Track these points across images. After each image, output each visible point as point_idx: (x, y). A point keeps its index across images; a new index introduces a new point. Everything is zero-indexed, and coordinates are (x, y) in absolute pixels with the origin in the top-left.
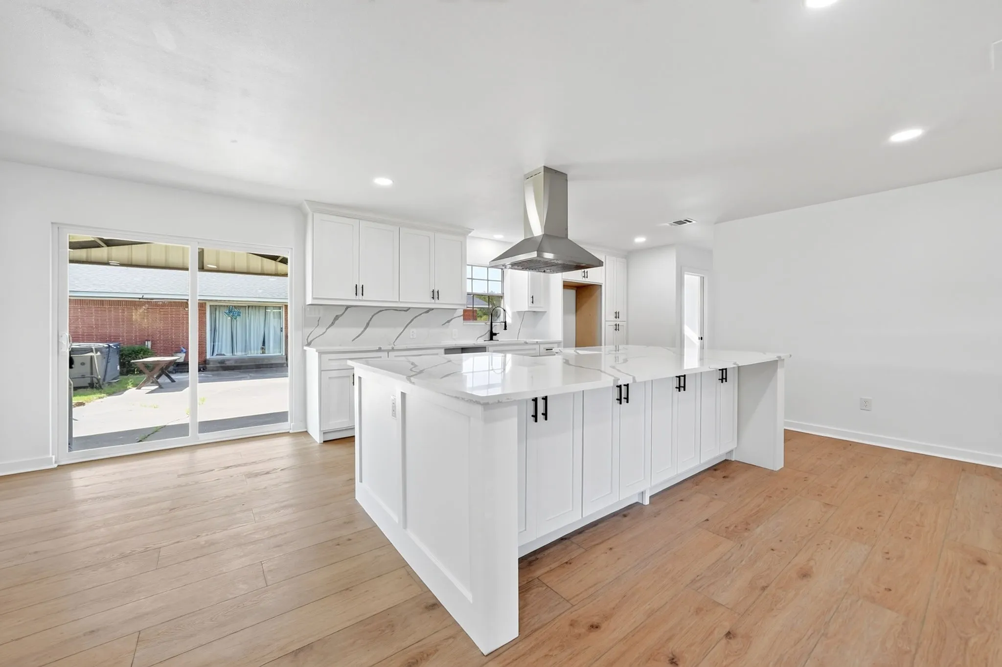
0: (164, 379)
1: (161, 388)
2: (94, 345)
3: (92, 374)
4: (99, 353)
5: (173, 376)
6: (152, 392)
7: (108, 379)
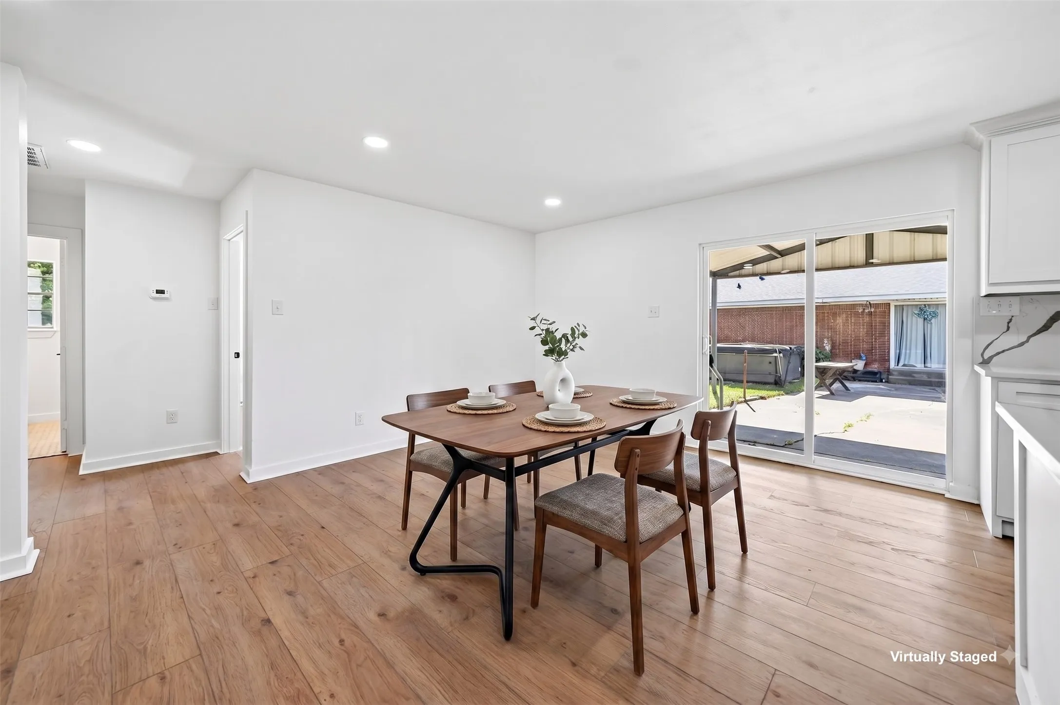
0: (837, 386)
1: (832, 395)
2: (777, 347)
3: (777, 373)
4: (781, 355)
5: (848, 384)
6: (823, 397)
7: (789, 378)
